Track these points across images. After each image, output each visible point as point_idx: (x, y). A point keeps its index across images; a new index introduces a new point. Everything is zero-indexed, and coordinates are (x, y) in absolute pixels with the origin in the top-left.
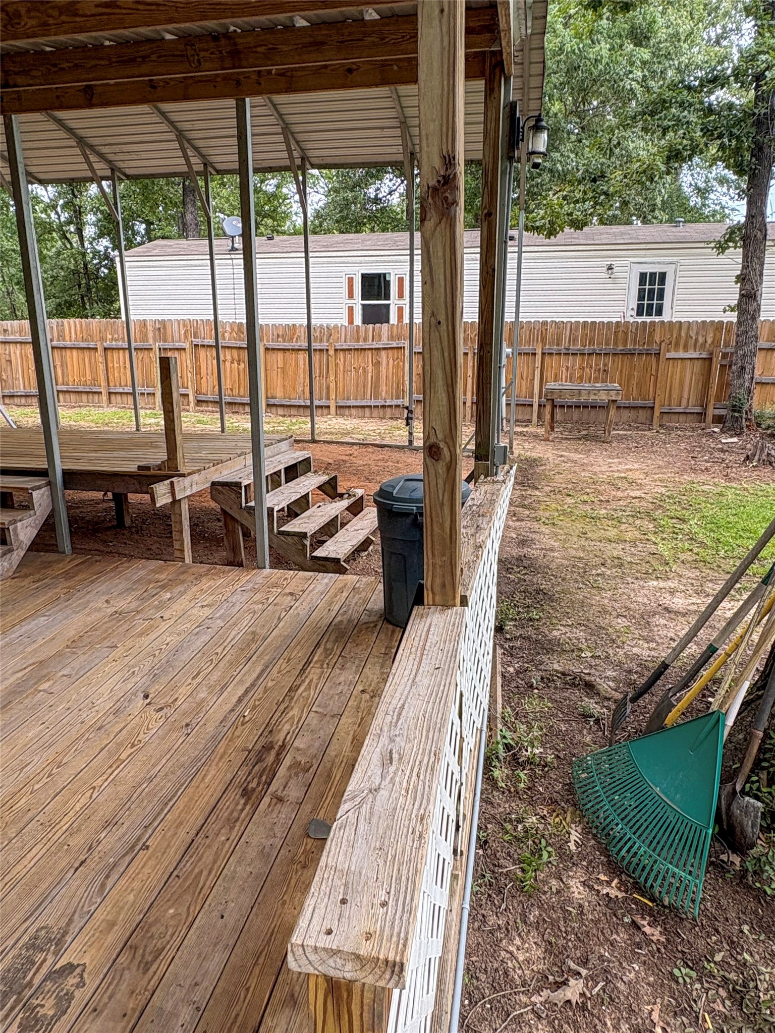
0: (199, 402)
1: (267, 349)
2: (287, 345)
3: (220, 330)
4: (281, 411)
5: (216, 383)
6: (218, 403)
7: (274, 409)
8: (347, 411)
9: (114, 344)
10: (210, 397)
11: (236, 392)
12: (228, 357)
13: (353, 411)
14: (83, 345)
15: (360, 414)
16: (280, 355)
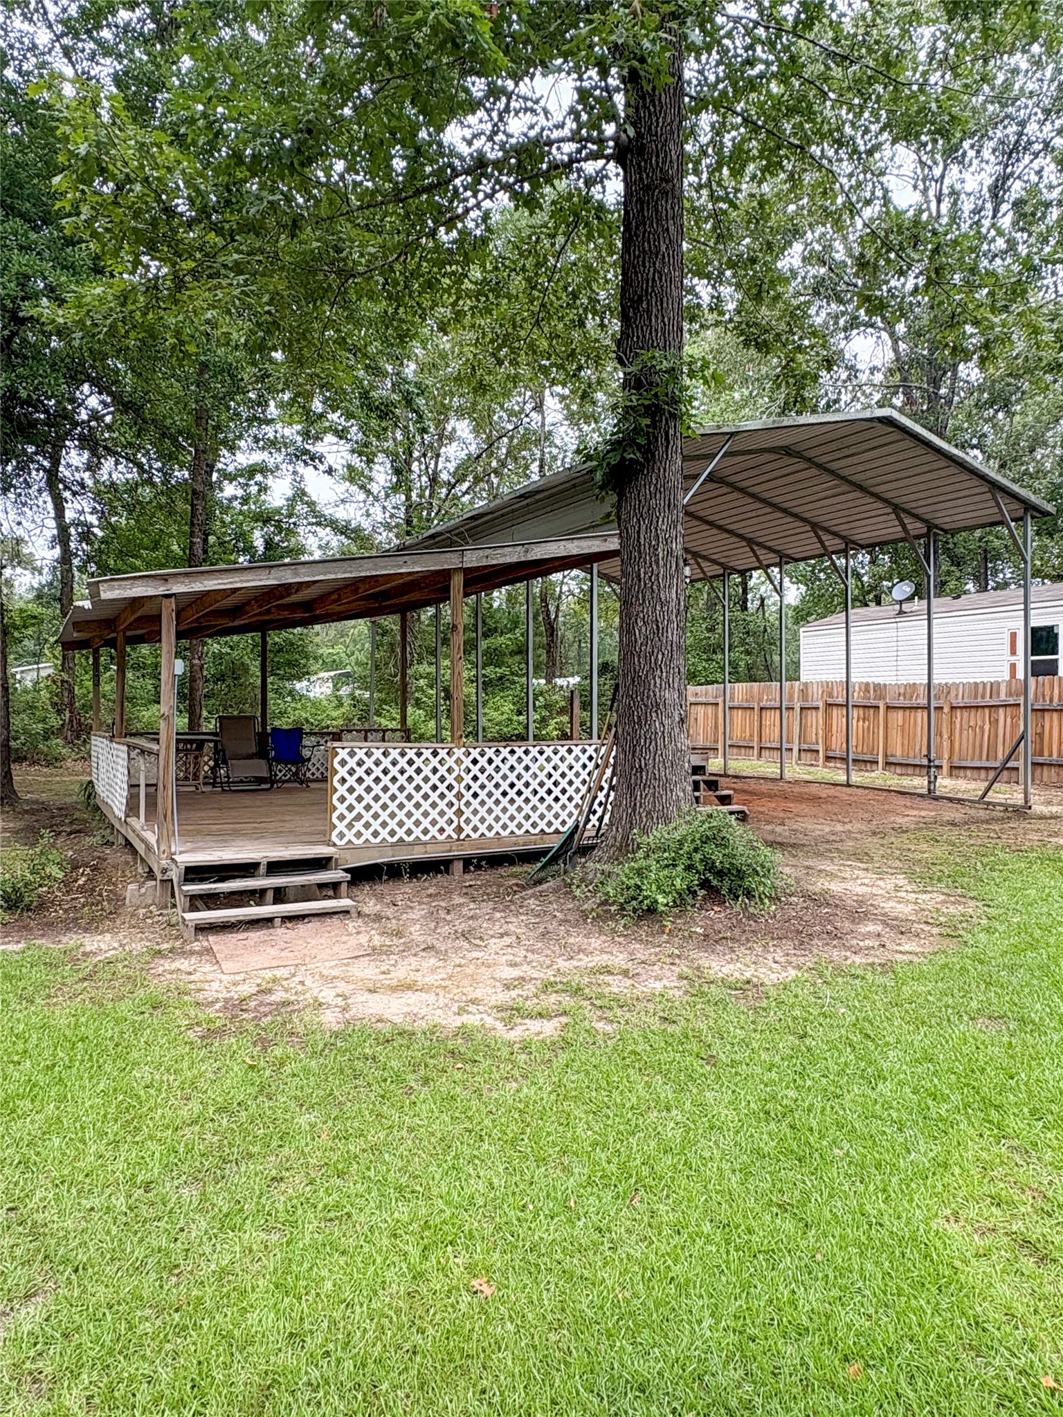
0: (828, 758)
1: (888, 707)
2: (907, 703)
3: (851, 690)
4: (899, 770)
5: (844, 740)
6: (844, 760)
7: (893, 768)
8: (962, 773)
9: (769, 704)
10: (838, 754)
11: (860, 749)
12: (855, 715)
13: (969, 773)
14: (746, 705)
15: (976, 776)
16: (901, 713)
